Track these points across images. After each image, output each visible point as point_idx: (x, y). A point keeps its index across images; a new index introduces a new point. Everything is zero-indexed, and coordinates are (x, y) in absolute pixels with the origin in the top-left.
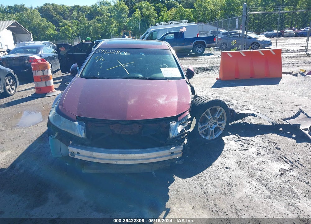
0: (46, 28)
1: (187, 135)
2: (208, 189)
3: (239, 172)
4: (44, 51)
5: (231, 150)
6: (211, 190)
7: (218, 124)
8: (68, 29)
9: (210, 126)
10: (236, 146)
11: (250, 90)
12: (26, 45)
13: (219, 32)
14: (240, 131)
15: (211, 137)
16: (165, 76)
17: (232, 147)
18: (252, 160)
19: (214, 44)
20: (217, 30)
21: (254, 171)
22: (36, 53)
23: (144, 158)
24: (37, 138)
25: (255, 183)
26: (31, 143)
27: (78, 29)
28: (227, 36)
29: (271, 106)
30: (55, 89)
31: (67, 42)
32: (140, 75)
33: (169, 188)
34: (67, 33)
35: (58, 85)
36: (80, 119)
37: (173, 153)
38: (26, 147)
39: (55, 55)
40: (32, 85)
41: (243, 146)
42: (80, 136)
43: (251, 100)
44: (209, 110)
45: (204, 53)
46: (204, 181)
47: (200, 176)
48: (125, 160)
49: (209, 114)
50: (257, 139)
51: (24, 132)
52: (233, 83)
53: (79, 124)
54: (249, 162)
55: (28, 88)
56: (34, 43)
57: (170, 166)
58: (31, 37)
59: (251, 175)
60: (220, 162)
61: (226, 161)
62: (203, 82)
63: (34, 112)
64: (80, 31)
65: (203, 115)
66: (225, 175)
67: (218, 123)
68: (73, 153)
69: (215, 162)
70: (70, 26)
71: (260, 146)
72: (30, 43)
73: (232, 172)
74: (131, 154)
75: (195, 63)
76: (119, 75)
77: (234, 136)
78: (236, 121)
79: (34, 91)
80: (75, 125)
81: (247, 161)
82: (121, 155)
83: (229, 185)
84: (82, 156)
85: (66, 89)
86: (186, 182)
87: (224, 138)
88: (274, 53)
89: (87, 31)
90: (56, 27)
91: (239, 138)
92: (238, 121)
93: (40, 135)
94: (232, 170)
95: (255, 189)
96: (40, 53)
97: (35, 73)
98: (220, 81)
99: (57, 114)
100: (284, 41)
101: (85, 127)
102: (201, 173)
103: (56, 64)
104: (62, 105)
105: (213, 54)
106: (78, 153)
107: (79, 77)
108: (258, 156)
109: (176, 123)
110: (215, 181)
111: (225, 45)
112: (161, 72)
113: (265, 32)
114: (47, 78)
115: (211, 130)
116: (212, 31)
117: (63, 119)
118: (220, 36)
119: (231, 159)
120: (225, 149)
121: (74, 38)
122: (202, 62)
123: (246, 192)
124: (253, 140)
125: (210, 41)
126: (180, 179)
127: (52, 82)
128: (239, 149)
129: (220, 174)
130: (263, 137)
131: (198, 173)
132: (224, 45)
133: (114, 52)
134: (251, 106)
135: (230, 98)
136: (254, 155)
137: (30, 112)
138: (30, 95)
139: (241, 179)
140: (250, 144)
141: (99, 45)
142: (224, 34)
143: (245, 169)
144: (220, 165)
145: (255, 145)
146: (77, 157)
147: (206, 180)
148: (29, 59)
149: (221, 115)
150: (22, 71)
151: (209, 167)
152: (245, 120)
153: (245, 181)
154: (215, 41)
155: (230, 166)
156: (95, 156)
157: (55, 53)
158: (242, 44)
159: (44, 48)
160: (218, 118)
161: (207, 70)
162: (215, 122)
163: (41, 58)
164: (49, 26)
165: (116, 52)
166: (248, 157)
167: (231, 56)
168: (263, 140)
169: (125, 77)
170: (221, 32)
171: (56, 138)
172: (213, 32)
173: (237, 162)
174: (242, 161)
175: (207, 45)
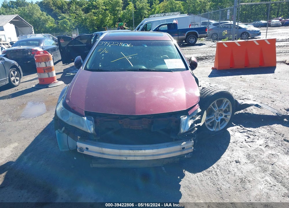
0: (46, 21)
1: (197, 129)
2: (221, 184)
3: (251, 167)
4: (46, 43)
5: (238, 142)
6: (224, 186)
7: (224, 116)
8: (67, 22)
9: (216, 118)
10: (242, 137)
11: (247, 79)
12: (28, 37)
13: (210, 23)
14: (244, 122)
15: (217, 128)
16: (169, 68)
17: (238, 139)
18: (261, 153)
19: (205, 35)
20: (208, 21)
21: (265, 166)
22: (38, 45)
23: (154, 154)
24: (42, 130)
25: (269, 178)
26: (37, 135)
27: (75, 21)
28: (218, 27)
29: (271, 96)
30: (57, 79)
31: (66, 34)
32: (144, 67)
33: (180, 183)
34: (65, 26)
35: (60, 76)
36: (88, 114)
37: (183, 148)
38: (32, 139)
39: (56, 47)
40: (35, 76)
41: (250, 138)
42: (89, 131)
43: (249, 90)
44: (215, 102)
45: (196, 43)
46: (215, 176)
47: (210, 170)
48: (135, 156)
49: (216, 106)
50: (262, 130)
51: (30, 123)
52: (229, 73)
53: (87, 119)
54: (259, 155)
55: (32, 78)
56: (35, 36)
57: (179, 160)
58: (32, 30)
59: (263, 170)
60: (228, 156)
61: (234, 154)
62: (199, 71)
63: (38, 103)
64: (78, 24)
65: (209, 107)
66: (236, 170)
67: (224, 114)
68: (81, 149)
69: (223, 155)
70: (68, 19)
71: (267, 137)
72: (32, 36)
73: (243, 166)
74: (141, 150)
75: (189, 53)
76: (124, 67)
77: (239, 127)
78: (238, 112)
79: (37, 82)
80: (83, 120)
81: (256, 154)
82: (131, 152)
83: (242, 181)
84: (91, 151)
85: (72, 82)
86: (197, 178)
87: (229, 129)
88: (268, 43)
89: (84, 24)
90: (55, 20)
91: (243, 129)
92: (241, 112)
93: (45, 127)
94: (242, 164)
95: (271, 185)
96: (42, 45)
97: (38, 65)
98: (215, 70)
99: (64, 109)
100: (271, 31)
101: (94, 123)
102: (211, 167)
103: (57, 55)
104: (69, 99)
105: (204, 44)
106: (87, 149)
107: (83, 69)
108: (267, 149)
109: (186, 117)
110: (227, 176)
111: (216, 35)
112: (165, 64)
113: (252, 22)
114: (50, 69)
115: (217, 121)
116: (202, 22)
117: (71, 114)
118: (211, 27)
119: (240, 152)
120: (231, 141)
121: (72, 30)
122: (195, 52)
123: (261, 189)
124: (258, 131)
125: (202, 32)
126: (190, 173)
127: (54, 73)
128: (245, 140)
129: (231, 169)
130: (268, 128)
131: (208, 167)
132: (214, 35)
133: (117, 43)
134: (250, 96)
135: (228, 88)
136: (263, 147)
137: (34, 103)
138: (34, 86)
139: (254, 174)
140: (256, 135)
141: (101, 38)
142: (214, 25)
143: (256, 163)
144: (229, 158)
145: (261, 136)
146: (85, 152)
147: (217, 175)
148: (31, 51)
149: (227, 107)
150: (25, 62)
151: (218, 161)
152: (246, 110)
153: (258, 176)
154: (206, 31)
155: (239, 160)
156: (105, 152)
157: (56, 44)
158: (234, 34)
159: (46, 40)
160: (224, 109)
161: (202, 59)
162: (220, 114)
163: (43, 50)
164: (49, 19)
165: (119, 44)
166: (256, 149)
167: (226, 46)
168: (269, 131)
169: (130, 69)
170: (211, 23)
171: (63, 132)
172: (204, 23)
173: (246, 155)
174: (251, 154)
175: (199, 35)
